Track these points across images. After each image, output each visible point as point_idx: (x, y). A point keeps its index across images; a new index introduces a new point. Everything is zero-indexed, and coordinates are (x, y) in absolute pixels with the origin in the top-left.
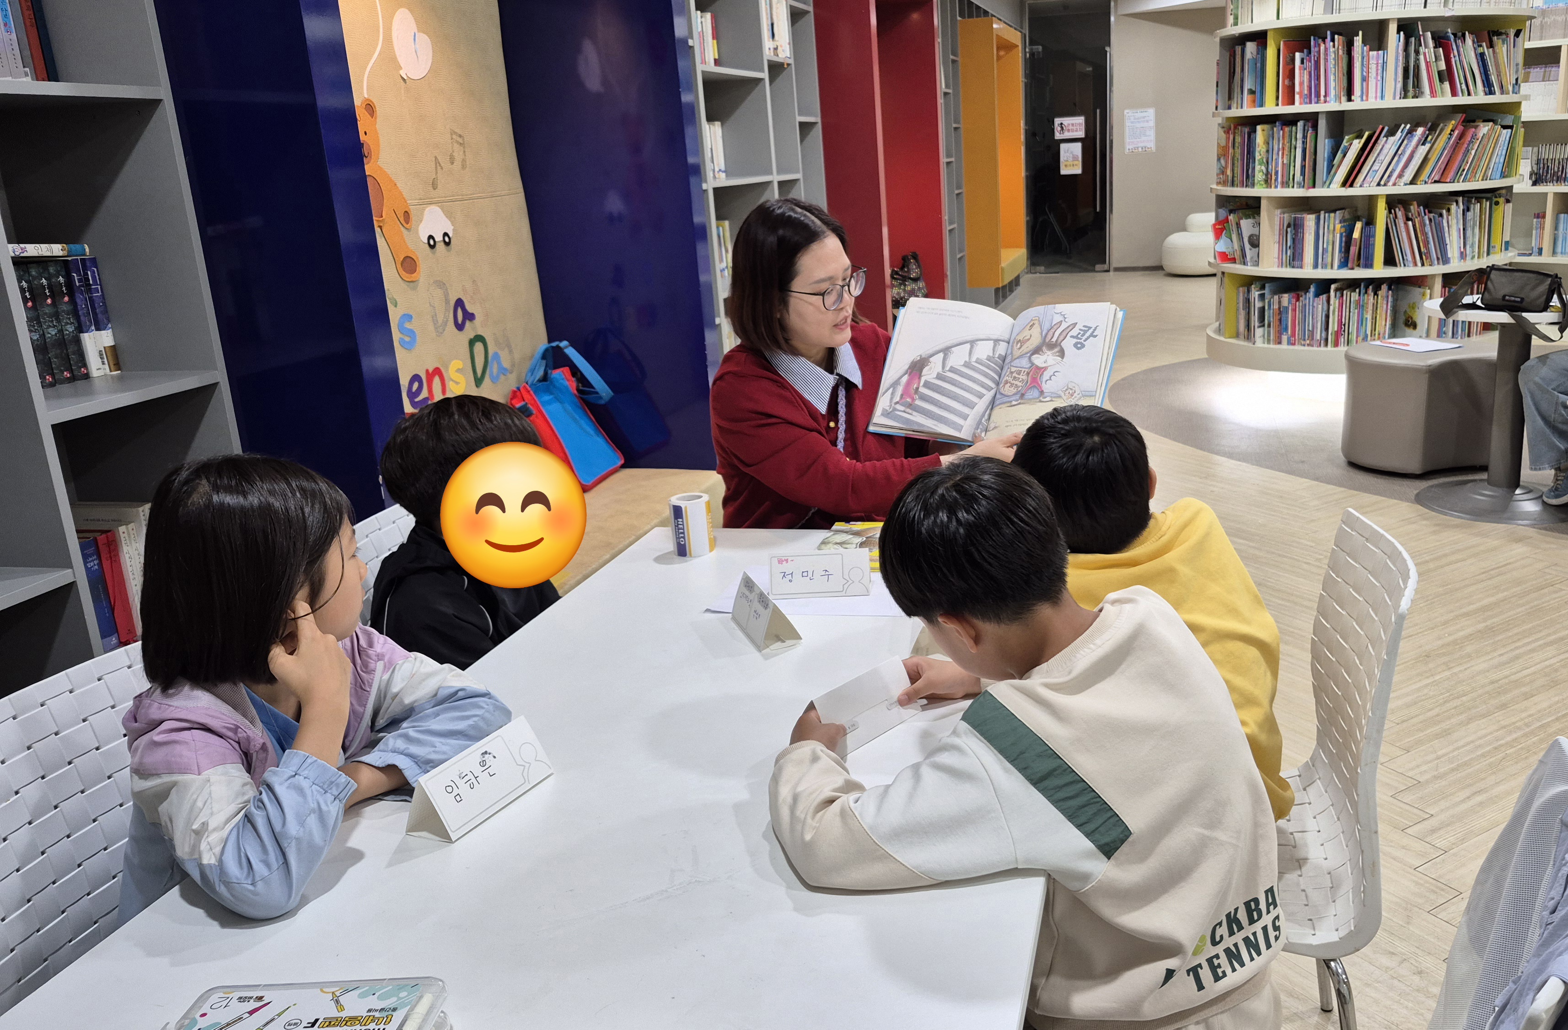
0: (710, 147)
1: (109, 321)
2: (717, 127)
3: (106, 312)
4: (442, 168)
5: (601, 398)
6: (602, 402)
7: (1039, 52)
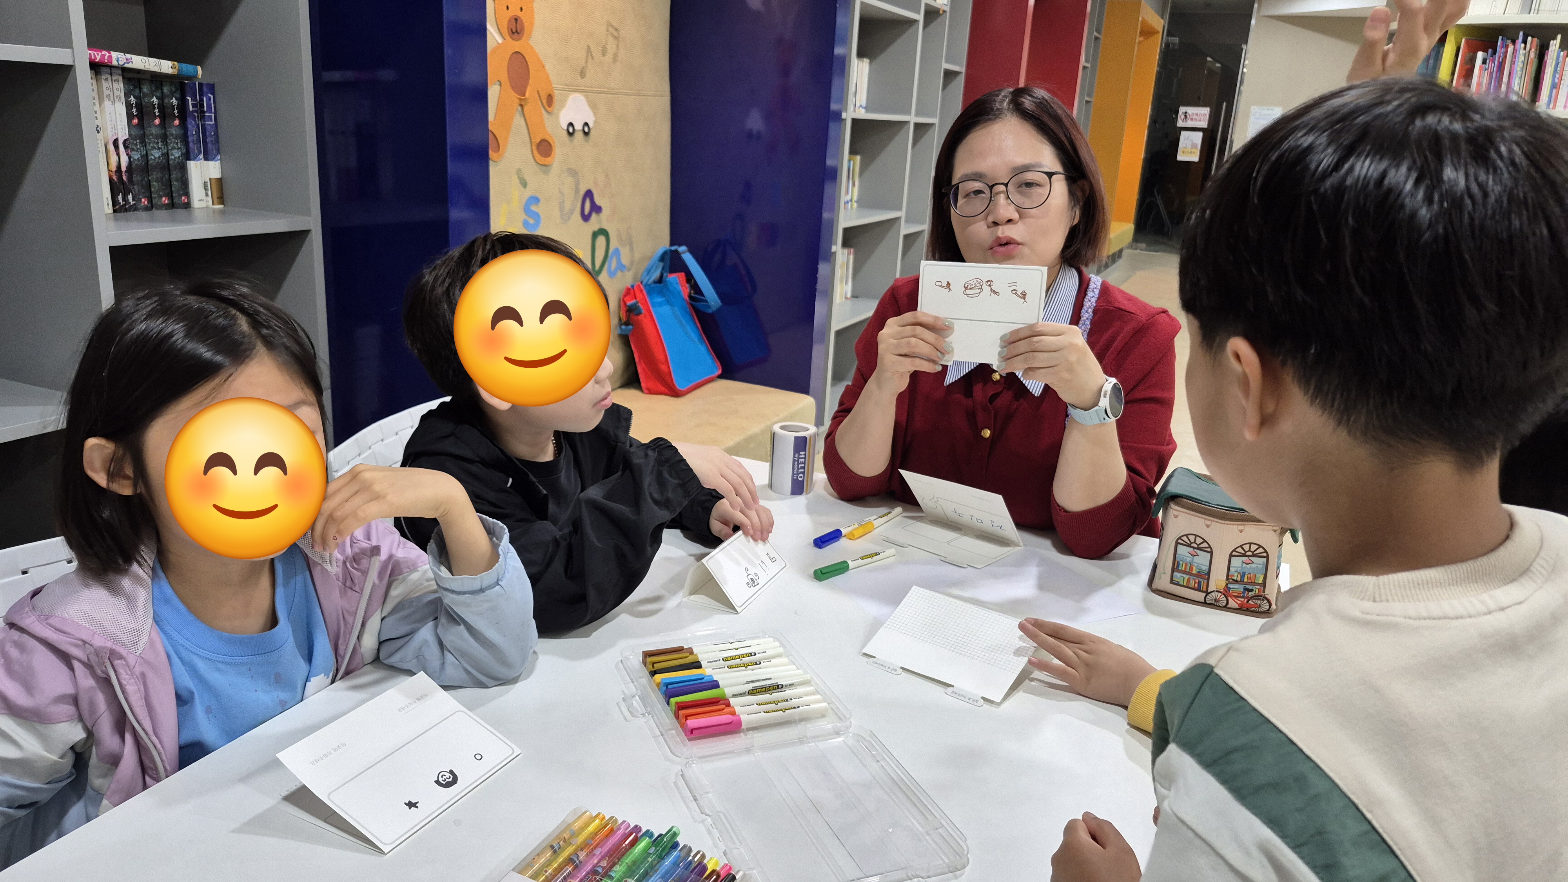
0: (855, 82)
1: (219, 152)
2: (864, 63)
3: (217, 141)
4: (593, 58)
5: (709, 307)
6: (710, 311)
7: (1174, 44)
